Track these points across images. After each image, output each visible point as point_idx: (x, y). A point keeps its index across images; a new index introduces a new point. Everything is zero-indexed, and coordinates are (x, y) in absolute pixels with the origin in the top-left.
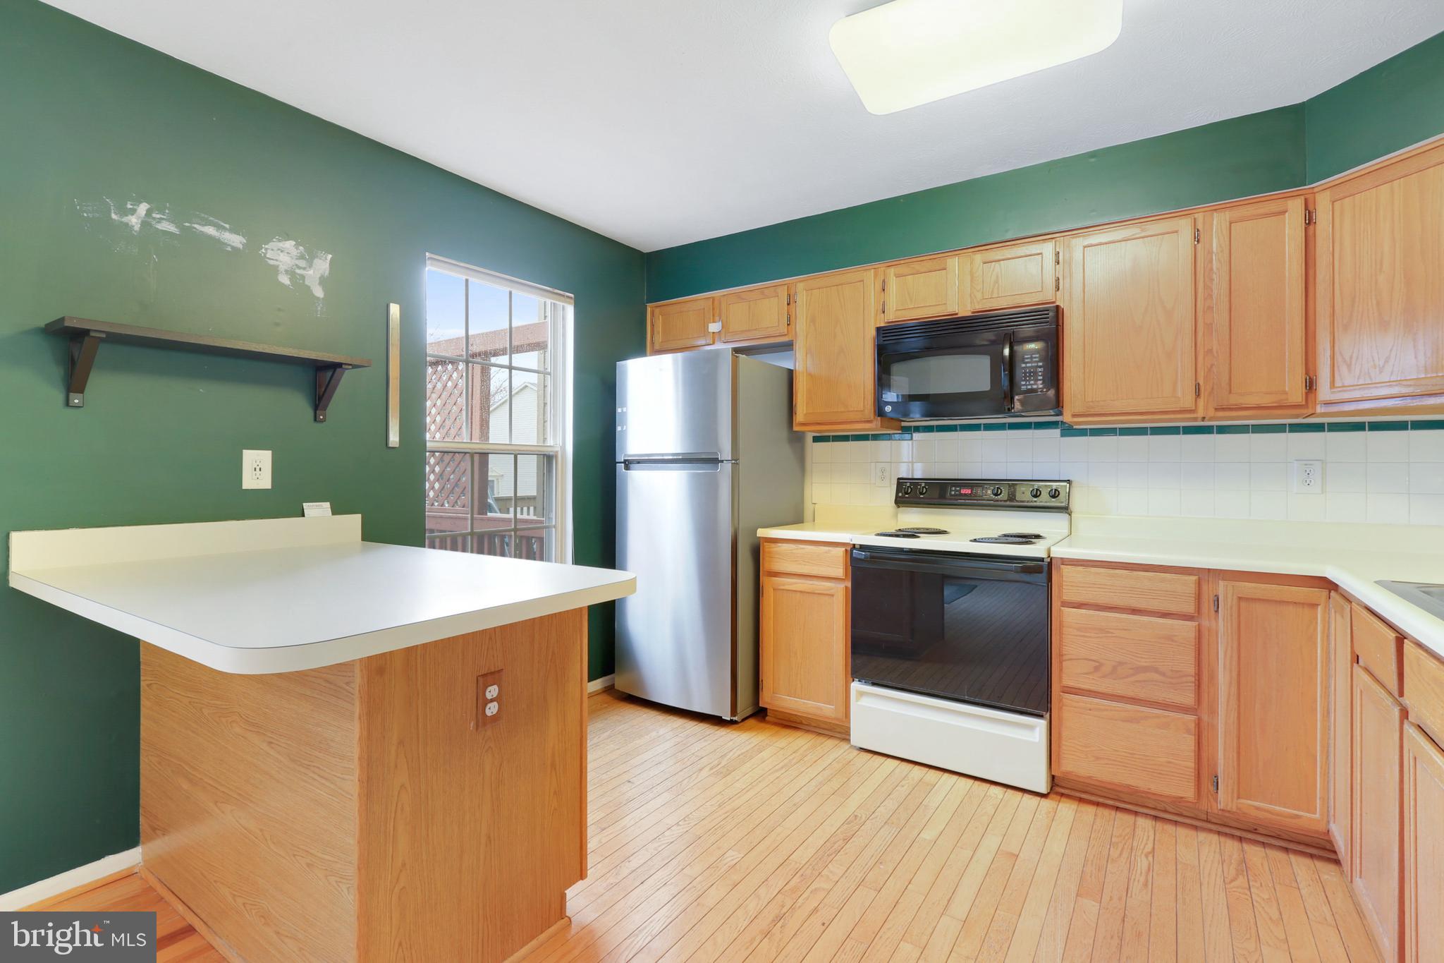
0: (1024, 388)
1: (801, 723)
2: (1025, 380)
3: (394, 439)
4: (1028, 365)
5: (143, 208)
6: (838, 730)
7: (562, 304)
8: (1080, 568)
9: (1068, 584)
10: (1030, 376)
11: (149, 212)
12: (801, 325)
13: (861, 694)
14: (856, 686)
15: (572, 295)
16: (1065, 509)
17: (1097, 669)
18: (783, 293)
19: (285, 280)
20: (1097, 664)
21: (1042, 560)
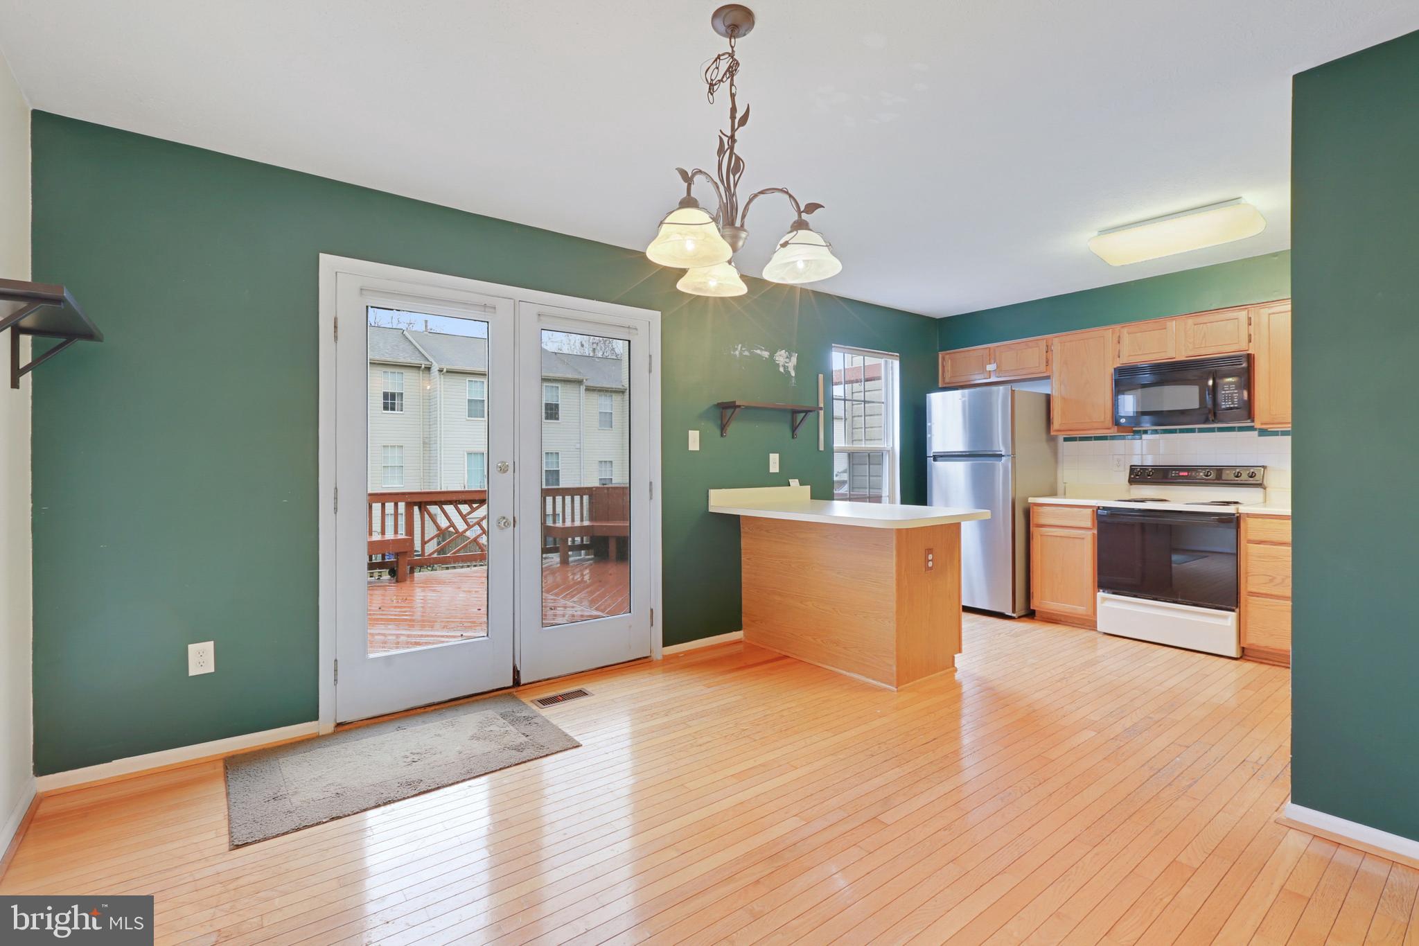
0: (1223, 407)
1: (1061, 621)
2: (1225, 402)
3: (822, 448)
4: (1227, 392)
5: (740, 345)
6: (1089, 623)
7: (891, 361)
8: (1260, 520)
9: (1250, 530)
10: (1228, 399)
11: (741, 348)
12: (1056, 366)
13: (1104, 599)
14: (1101, 594)
15: (898, 354)
16: (1260, 485)
17: (1271, 581)
18: (1043, 345)
19: (782, 370)
20: (1270, 578)
21: (1234, 514)
